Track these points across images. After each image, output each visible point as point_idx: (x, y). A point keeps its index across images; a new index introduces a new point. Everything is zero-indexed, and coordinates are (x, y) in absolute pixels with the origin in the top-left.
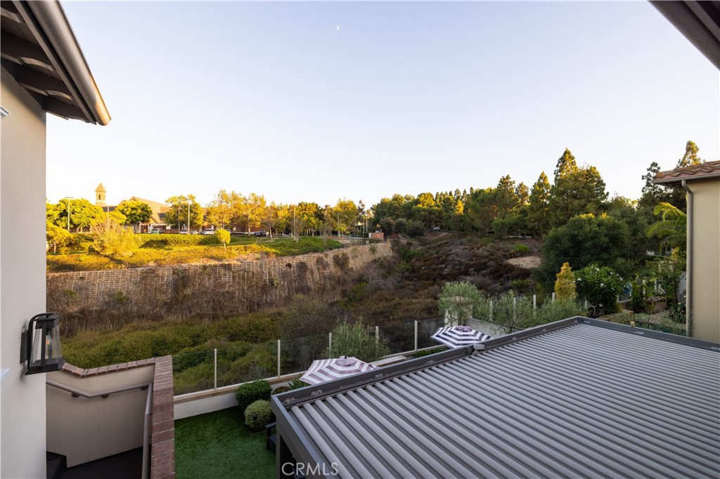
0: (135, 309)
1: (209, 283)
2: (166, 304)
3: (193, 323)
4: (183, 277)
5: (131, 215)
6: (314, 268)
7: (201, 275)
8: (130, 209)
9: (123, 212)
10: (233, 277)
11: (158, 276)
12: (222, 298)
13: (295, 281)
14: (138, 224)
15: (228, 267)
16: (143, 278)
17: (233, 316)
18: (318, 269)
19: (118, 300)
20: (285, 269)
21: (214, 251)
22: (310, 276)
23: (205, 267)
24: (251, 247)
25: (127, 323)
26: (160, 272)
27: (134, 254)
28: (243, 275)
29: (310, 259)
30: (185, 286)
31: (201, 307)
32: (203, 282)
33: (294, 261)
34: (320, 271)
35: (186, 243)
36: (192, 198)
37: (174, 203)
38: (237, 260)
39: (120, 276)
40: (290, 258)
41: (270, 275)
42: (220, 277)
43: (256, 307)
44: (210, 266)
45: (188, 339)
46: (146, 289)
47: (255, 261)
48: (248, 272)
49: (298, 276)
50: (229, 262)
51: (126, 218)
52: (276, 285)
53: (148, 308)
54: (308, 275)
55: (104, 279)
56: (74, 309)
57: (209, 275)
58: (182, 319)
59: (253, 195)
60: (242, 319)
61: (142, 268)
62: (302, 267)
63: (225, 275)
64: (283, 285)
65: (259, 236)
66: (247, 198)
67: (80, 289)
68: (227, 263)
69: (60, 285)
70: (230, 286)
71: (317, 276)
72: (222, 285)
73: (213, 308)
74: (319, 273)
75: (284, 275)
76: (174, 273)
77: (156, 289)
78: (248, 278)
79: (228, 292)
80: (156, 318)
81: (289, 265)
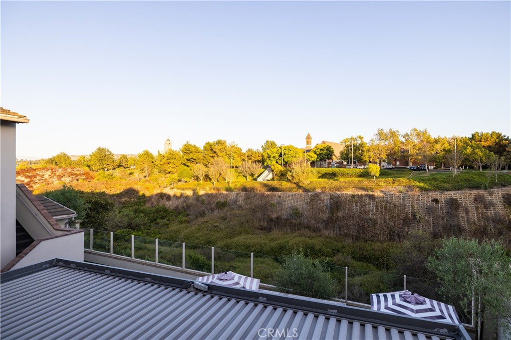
0: (306, 221)
1: (356, 209)
2: (324, 221)
3: (339, 239)
4: (337, 202)
5: (320, 154)
6: (471, 207)
7: (350, 202)
8: (319, 150)
9: (315, 153)
10: (376, 206)
11: (320, 199)
12: (366, 223)
13: (443, 218)
14: (326, 160)
15: (372, 197)
16: (312, 200)
17: (373, 241)
18: (477, 208)
19: (296, 213)
20: (430, 204)
21: (365, 182)
22: (464, 215)
23: (353, 196)
24: (399, 180)
25: (299, 230)
26: (322, 197)
27: (311, 182)
28: (386, 205)
29: (465, 197)
30: (338, 209)
31: (348, 228)
32: (352, 208)
33: (443, 197)
34: (480, 210)
35: (349, 175)
36: (361, 138)
37: (347, 144)
38: (382, 191)
39: (299, 197)
40: (438, 193)
41: (413, 208)
42: (365, 205)
43: (396, 237)
44: (358, 195)
45: (330, 250)
46: (313, 209)
47: (397, 194)
48: (390, 203)
49: (447, 213)
50: (373, 193)
51: (317, 157)
52: (418, 219)
53: (313, 222)
54: (461, 213)
55: (290, 198)
56: (274, 216)
57: (357, 203)
58: (333, 235)
59: (415, 130)
60: (377, 245)
61: (311, 193)
62: (453, 204)
63: (369, 204)
64: (428, 221)
65: (415, 170)
66: (409, 133)
67: (279, 203)
68: (371, 193)
69: (270, 200)
70: (373, 214)
71: (474, 215)
72: (367, 213)
73: (358, 231)
74: (478, 213)
75: (429, 210)
76: (331, 198)
77: (319, 209)
78: (390, 209)
79: (370, 219)
80: (317, 230)
81: (436, 201)
